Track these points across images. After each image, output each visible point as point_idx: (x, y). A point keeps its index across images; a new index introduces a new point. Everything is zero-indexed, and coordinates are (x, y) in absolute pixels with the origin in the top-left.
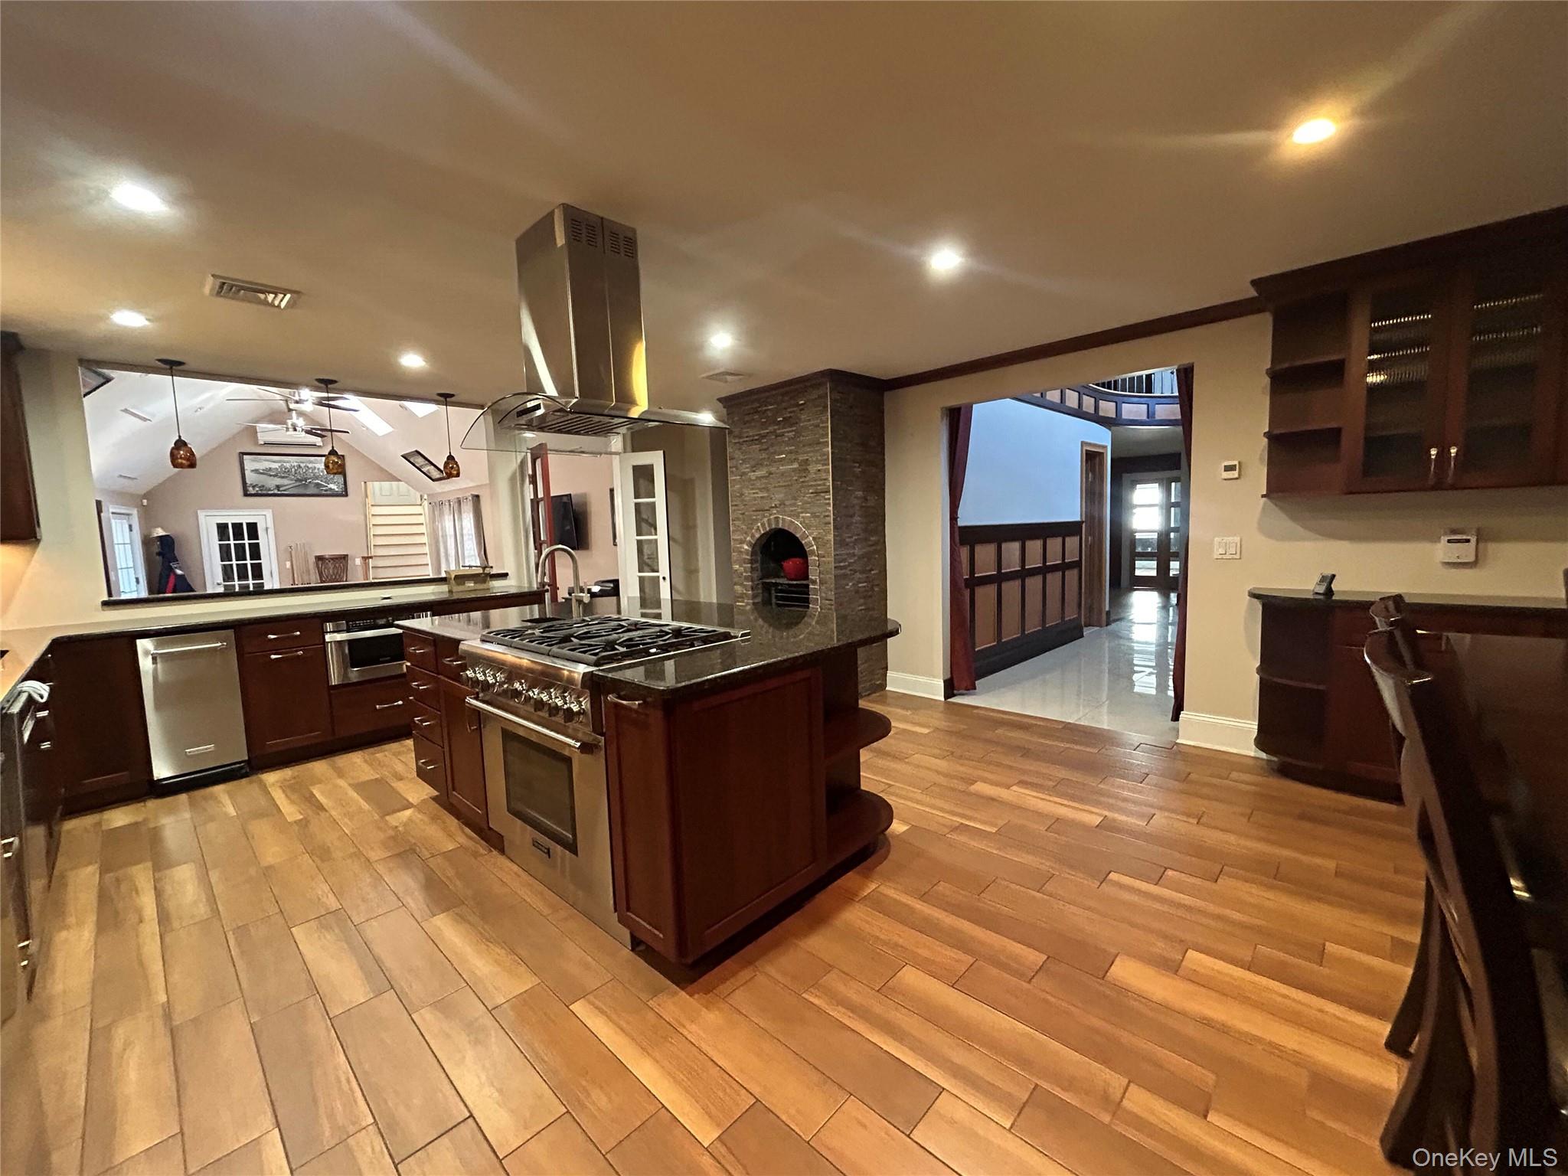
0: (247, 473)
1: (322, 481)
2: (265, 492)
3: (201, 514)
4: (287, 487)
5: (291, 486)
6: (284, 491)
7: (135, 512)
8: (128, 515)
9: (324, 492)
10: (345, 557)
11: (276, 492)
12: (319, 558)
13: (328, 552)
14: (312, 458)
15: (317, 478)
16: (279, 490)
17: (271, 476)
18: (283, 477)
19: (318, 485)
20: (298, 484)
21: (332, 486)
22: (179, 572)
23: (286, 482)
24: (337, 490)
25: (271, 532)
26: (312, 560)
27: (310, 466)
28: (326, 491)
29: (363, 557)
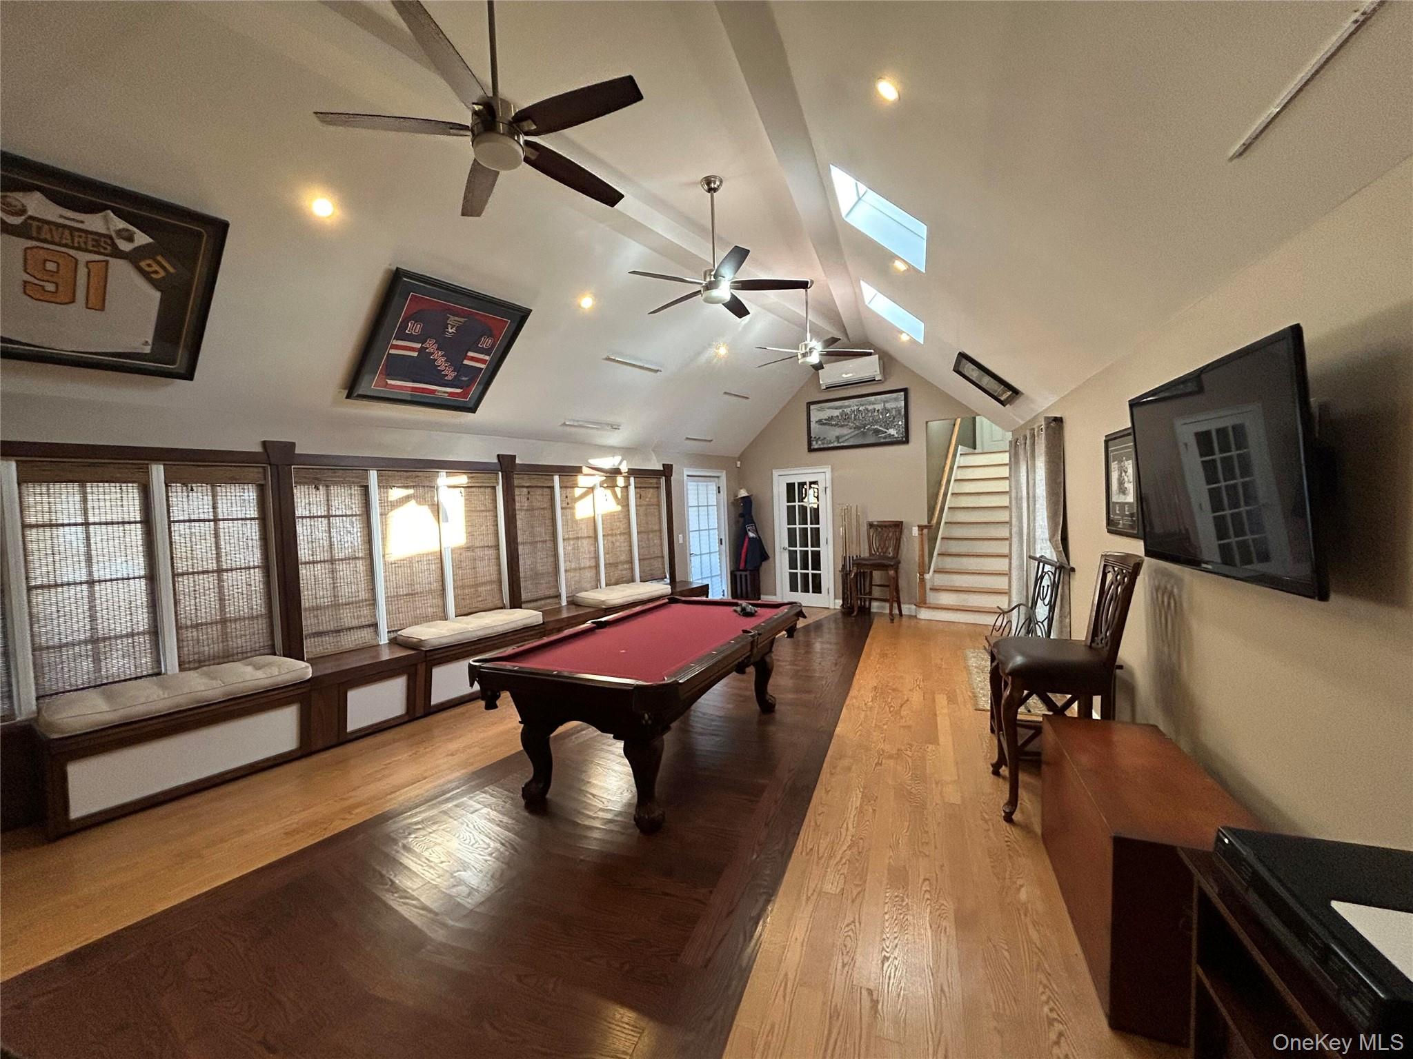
0: (813, 425)
1: (881, 426)
2: (825, 446)
3: (776, 473)
4: (847, 437)
5: (849, 436)
6: (843, 442)
7: (723, 475)
8: (718, 477)
9: (882, 440)
10: (898, 526)
11: (836, 444)
12: (871, 525)
13: (876, 518)
14: (872, 398)
15: (876, 422)
16: (838, 442)
17: (832, 425)
18: (842, 426)
19: (877, 432)
20: (857, 432)
21: (892, 432)
22: (751, 535)
23: (845, 431)
24: (896, 436)
25: (828, 491)
26: (864, 528)
27: (870, 408)
28: (885, 438)
29: (919, 526)
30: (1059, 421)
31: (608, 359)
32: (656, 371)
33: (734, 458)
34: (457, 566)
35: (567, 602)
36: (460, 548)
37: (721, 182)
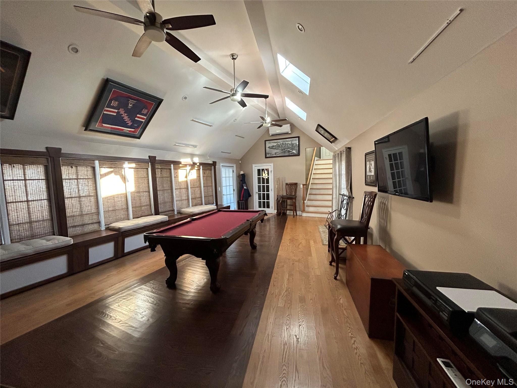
0: (267, 148)
1: (290, 149)
2: (271, 156)
3: (254, 165)
4: (279, 153)
5: (280, 153)
6: (277, 155)
7: (235, 166)
8: (233, 167)
9: (291, 155)
10: (296, 184)
11: (275, 156)
12: (287, 184)
13: (289, 182)
14: (287, 140)
15: (289, 148)
16: (276, 155)
17: (274, 149)
18: (277, 149)
19: (289, 151)
20: (282, 151)
21: (294, 151)
22: (245, 188)
23: (278, 151)
24: (295, 153)
25: (272, 172)
26: (284, 185)
27: (287, 143)
28: (292, 154)
29: (303, 184)
30: (350, 148)
31: (193, 120)
32: (211, 126)
33: (238, 160)
34: (133, 199)
35: (177, 212)
36: (134, 192)
37: (237, 56)
